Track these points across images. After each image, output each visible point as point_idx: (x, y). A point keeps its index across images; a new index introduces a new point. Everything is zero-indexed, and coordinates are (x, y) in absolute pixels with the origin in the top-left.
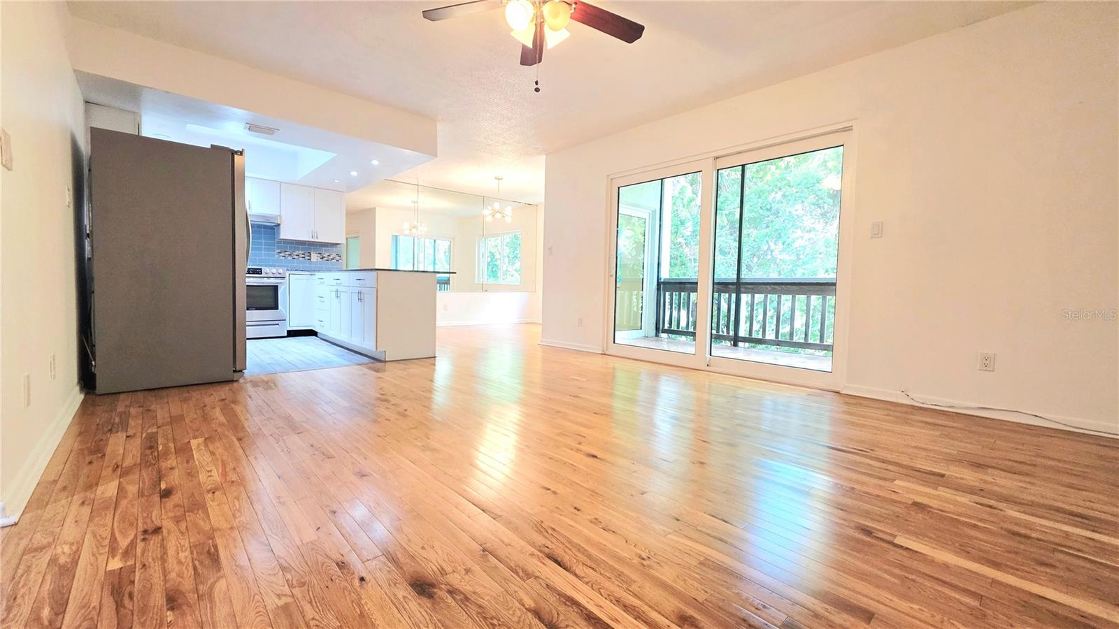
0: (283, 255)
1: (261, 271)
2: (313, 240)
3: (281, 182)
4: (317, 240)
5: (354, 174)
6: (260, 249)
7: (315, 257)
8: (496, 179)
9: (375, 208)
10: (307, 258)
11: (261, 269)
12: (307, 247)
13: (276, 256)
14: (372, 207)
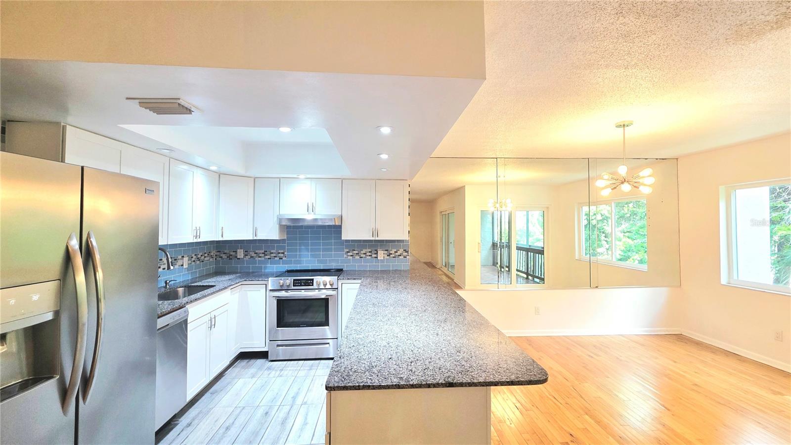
0: (351, 254)
1: (313, 283)
2: (373, 239)
3: (342, 180)
4: (377, 239)
5: (384, 157)
6: (330, 250)
7: (381, 254)
8: (619, 126)
9: (465, 186)
10: (374, 256)
11: (313, 280)
12: (374, 245)
13: (345, 256)
14: (462, 185)
